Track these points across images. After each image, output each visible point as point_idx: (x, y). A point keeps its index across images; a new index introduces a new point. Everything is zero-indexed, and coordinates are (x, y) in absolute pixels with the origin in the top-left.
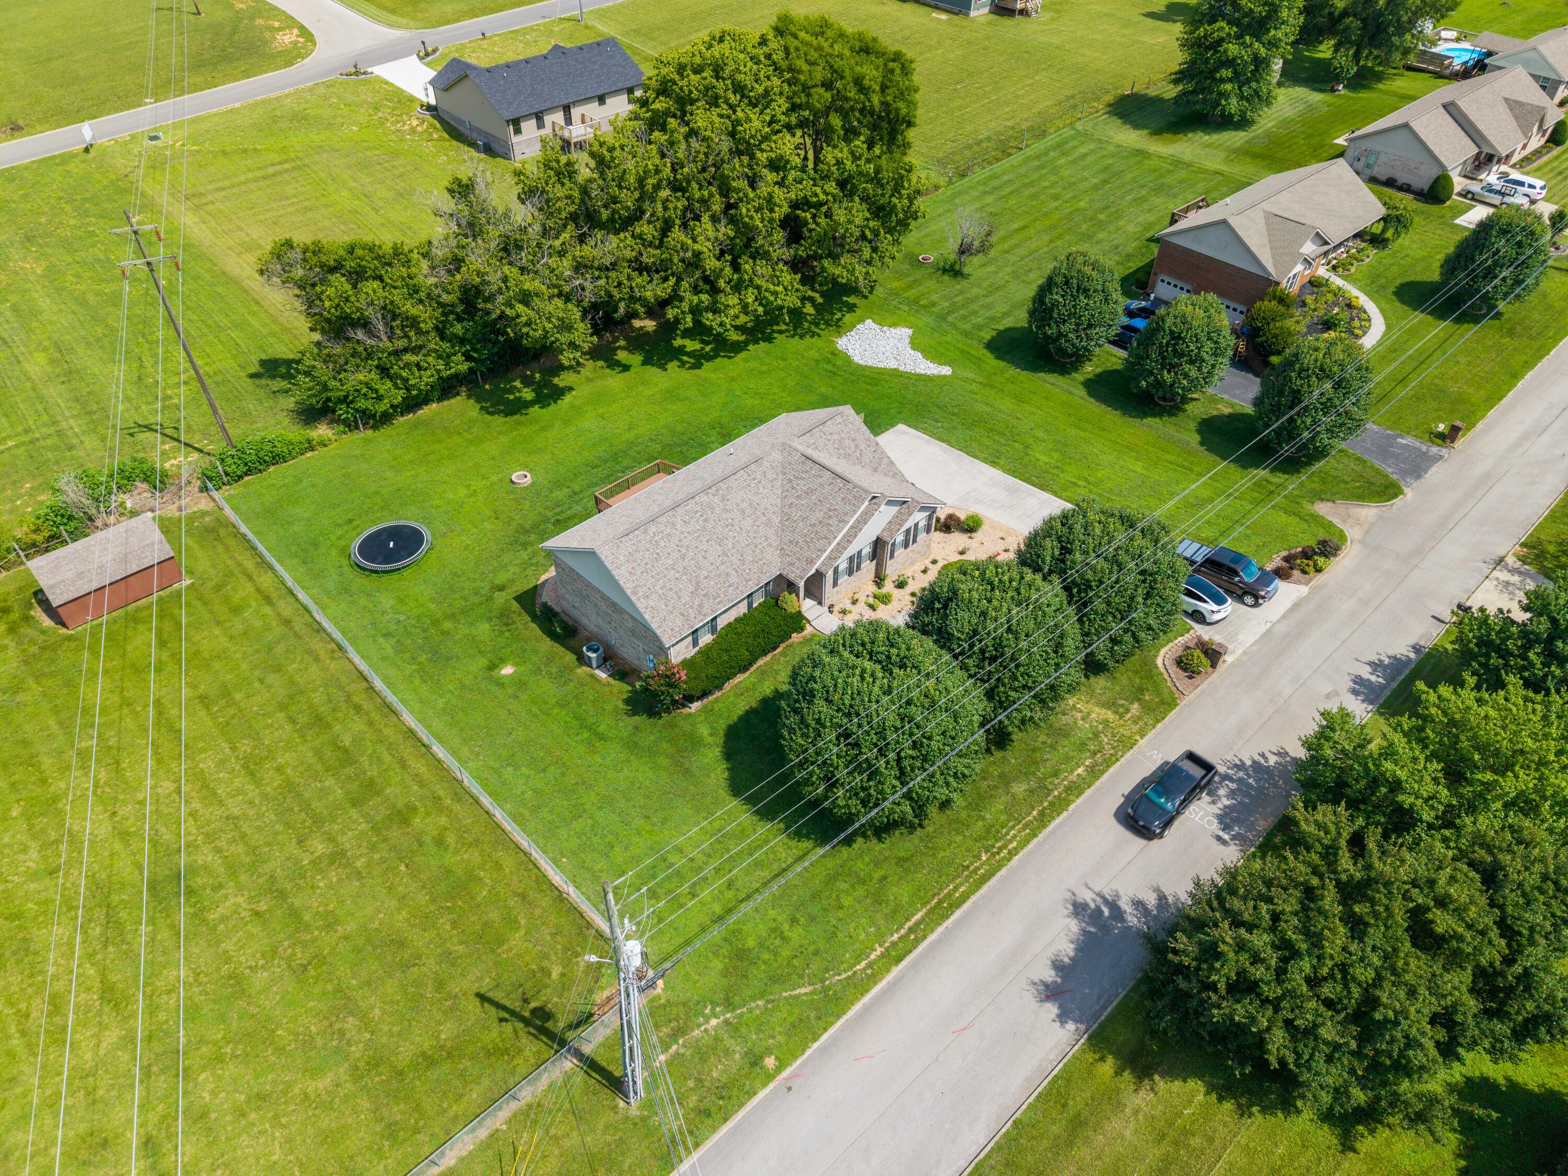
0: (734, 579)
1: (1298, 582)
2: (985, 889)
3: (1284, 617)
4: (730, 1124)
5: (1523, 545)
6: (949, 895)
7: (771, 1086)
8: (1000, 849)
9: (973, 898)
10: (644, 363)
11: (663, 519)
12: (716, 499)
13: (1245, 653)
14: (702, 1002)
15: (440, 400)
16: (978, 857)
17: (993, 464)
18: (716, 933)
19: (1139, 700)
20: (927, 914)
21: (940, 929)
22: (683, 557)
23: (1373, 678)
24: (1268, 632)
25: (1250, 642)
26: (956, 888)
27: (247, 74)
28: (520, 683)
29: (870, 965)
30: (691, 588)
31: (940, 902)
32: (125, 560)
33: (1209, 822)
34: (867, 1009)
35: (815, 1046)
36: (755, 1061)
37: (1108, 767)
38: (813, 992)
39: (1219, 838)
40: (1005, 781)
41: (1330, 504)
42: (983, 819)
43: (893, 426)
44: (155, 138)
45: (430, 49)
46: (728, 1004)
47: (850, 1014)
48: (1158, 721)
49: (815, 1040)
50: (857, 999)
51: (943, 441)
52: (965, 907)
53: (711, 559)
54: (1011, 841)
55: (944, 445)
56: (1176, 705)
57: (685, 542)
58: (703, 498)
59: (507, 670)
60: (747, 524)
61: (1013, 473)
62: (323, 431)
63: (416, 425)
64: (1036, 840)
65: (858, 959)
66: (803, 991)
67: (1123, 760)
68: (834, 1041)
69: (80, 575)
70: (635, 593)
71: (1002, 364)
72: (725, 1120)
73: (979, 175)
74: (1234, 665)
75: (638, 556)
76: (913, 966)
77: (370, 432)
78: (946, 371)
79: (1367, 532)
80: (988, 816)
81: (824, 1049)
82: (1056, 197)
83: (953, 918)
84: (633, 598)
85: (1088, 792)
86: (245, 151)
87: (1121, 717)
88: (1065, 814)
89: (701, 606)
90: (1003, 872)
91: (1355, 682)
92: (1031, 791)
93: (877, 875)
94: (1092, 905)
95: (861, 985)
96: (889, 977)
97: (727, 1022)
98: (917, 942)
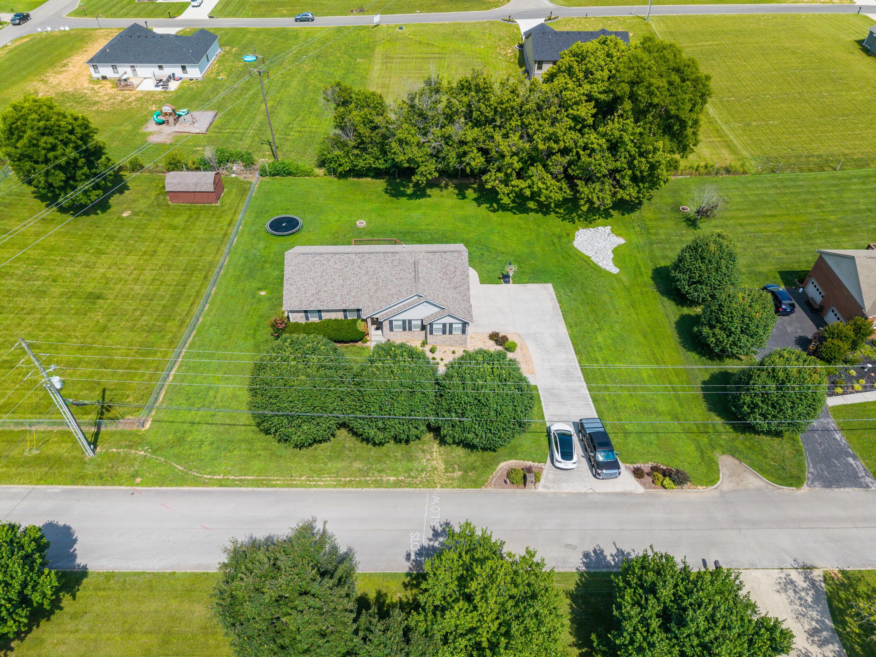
0: (338, 299)
1: (644, 485)
2: (287, 489)
3: (606, 494)
4: (103, 488)
5: (843, 572)
6: (271, 480)
7: (129, 488)
8: (314, 480)
9: (277, 489)
10: (475, 200)
11: (326, 256)
12: (359, 260)
13: (555, 493)
14: (148, 443)
15: (373, 177)
16: (302, 476)
17: (569, 326)
18: (185, 426)
19: (466, 472)
20: (254, 480)
21: (250, 489)
22: (321, 277)
23: (609, 558)
24: (585, 494)
25: (566, 491)
26: (277, 480)
27: (466, 9)
28: (260, 300)
29: (210, 479)
30: (314, 292)
31: (264, 480)
32: (196, 185)
33: (414, 546)
34: (190, 492)
35: (157, 488)
36: (134, 476)
37: (407, 487)
38: (182, 471)
39: (408, 556)
40: (357, 458)
41: (737, 462)
42: (326, 464)
43: (545, 282)
44: (401, 28)
45: (553, 17)
46: (154, 452)
47: (182, 488)
48: (459, 487)
49: (160, 486)
50: (190, 485)
51: (560, 302)
52: (270, 489)
53: (334, 284)
54: (322, 481)
55: (558, 305)
56: (480, 487)
57: (328, 271)
58: (353, 256)
59: (263, 293)
60: (365, 279)
61: (573, 337)
62: (321, 172)
63: (353, 184)
64: (332, 489)
65: (210, 473)
66: (179, 467)
67: (418, 489)
68: (166, 492)
69: (179, 184)
70: (287, 280)
71: (651, 282)
72: (104, 485)
73: (787, 175)
74: (539, 494)
75: (302, 266)
76: (224, 493)
77: (336, 179)
78: (615, 270)
79: (736, 491)
80: (329, 465)
81: (158, 492)
82: (819, 207)
83: (260, 489)
84: (285, 282)
85: (382, 489)
86: (428, 44)
87: (446, 472)
88: (359, 490)
89: (312, 302)
90: (302, 489)
91: (595, 551)
92: (360, 470)
93: (259, 452)
94: (315, 531)
95: (197, 482)
96: (210, 489)
97: (145, 456)
98: (237, 486)
